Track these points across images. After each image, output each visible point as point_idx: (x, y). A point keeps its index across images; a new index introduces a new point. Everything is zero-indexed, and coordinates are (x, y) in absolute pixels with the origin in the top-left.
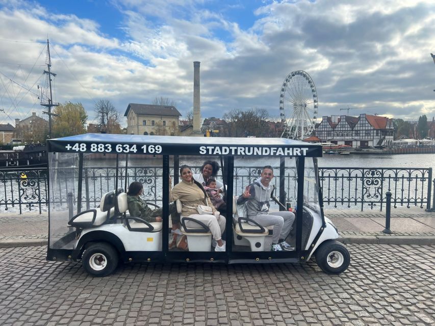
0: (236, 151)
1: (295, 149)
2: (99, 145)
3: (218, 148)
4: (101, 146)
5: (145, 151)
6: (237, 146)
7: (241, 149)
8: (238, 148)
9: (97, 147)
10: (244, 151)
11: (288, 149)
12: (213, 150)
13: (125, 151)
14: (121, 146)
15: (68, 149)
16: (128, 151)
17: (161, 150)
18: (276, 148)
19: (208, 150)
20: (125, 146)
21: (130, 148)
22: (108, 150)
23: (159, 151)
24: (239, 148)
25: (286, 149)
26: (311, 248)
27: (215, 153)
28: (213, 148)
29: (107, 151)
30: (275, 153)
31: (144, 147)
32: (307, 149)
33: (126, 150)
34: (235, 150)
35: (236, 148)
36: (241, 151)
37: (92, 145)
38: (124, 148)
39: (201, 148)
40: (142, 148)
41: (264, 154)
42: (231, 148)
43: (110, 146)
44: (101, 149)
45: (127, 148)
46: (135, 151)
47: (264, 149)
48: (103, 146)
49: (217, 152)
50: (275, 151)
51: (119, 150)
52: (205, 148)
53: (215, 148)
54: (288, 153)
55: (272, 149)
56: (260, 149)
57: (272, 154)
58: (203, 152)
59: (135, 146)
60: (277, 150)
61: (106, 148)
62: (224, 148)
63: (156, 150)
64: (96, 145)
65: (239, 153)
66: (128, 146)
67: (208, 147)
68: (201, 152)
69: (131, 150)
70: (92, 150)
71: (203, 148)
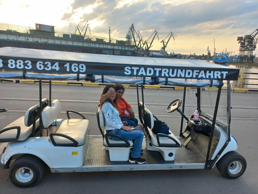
0: (160, 72)
1: (216, 72)
2: (18, 62)
3: (142, 69)
4: (20, 62)
5: (68, 70)
6: (162, 67)
7: (165, 71)
8: (163, 69)
9: (16, 64)
10: (168, 73)
11: (210, 72)
12: (138, 71)
13: (46, 69)
14: (42, 63)
16: (50, 69)
17: (84, 68)
18: (198, 71)
19: (132, 71)
20: (46, 63)
21: (52, 65)
22: (28, 66)
23: (82, 70)
24: (163, 70)
25: (208, 72)
26: (216, 158)
27: (139, 74)
28: (138, 68)
29: (26, 67)
30: (197, 76)
31: (67, 65)
32: (227, 72)
33: (48, 68)
35: (160, 69)
36: (165, 72)
37: (9, 61)
39: (126, 69)
40: (65, 66)
41: (187, 76)
42: (155, 69)
43: (30, 62)
44: (20, 66)
45: (49, 65)
46: (57, 69)
47: (188, 71)
48: (22, 62)
49: (142, 73)
50: (197, 74)
51: (40, 67)
52: (130, 68)
53: (140, 69)
54: (210, 76)
55: (195, 71)
56: (184, 71)
57: (194, 76)
58: (128, 72)
59: (57, 64)
60: (199, 73)
61: (25, 65)
62: (148, 69)
63: (79, 69)
64: (14, 61)
65: (163, 75)
67: (133, 68)
68: (126, 73)
69: (53, 68)
70: (9, 66)
71: (128, 69)
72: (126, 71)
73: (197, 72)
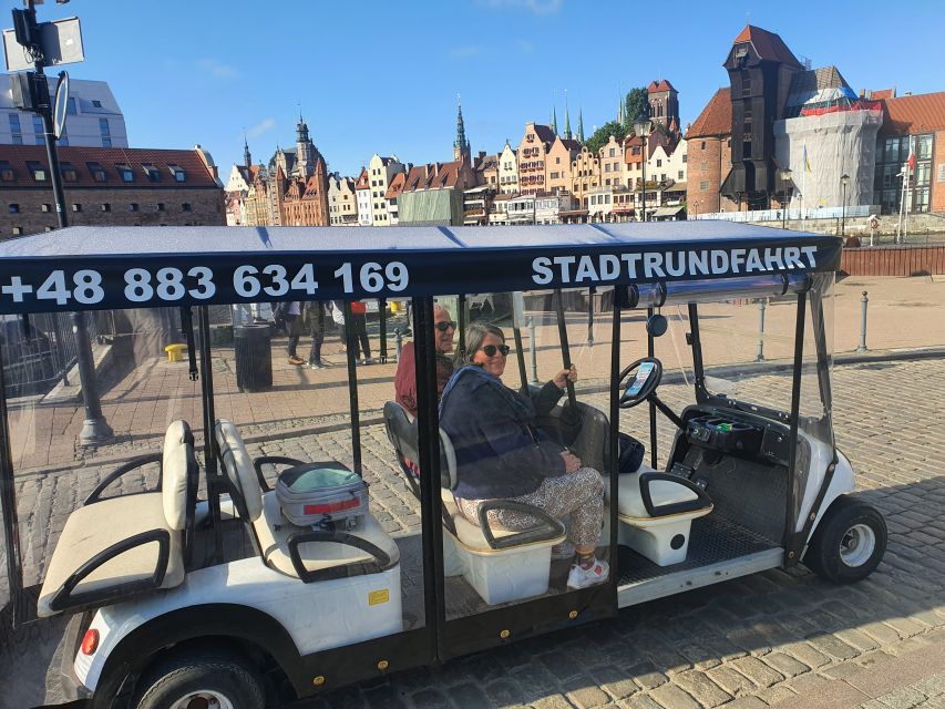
1: (788, 250)
2: (162, 274)
3: (586, 260)
4: (170, 277)
5: (348, 288)
6: (643, 248)
7: (653, 260)
8: (645, 255)
9: (154, 283)
10: (663, 266)
11: (773, 253)
12: (573, 269)
13: (270, 291)
14: (253, 270)
15: (18, 298)
16: (283, 290)
17: (404, 276)
18: (743, 252)
19: (556, 269)
20: (268, 270)
21: (289, 278)
22: (202, 289)
23: (398, 283)
24: (648, 256)
25: (768, 251)
26: (809, 523)
27: (579, 278)
28: (572, 259)
29: (195, 293)
30: (742, 267)
31: (345, 271)
32: (815, 249)
33: (277, 287)
34: (637, 262)
35: (638, 256)
36: (653, 265)
37: (129, 275)
38: (266, 280)
39: (536, 265)
40: (337, 274)
41: (716, 271)
42: (624, 257)
43: (208, 273)
44: (171, 290)
45: (280, 278)
46: (311, 287)
47: (715, 254)
48: (178, 274)
49: (587, 275)
50: (742, 261)
51: (248, 287)
52: (547, 261)
53: (578, 261)
54: (775, 265)
55: (735, 253)
56: (704, 254)
57: (736, 270)
58: (543, 276)
59: (308, 269)
60: (746, 257)
61: (190, 283)
62: (604, 259)
63: (387, 281)
64: (146, 275)
65: (649, 274)
66: (282, 271)
67: (557, 260)
68: (536, 279)
69: (296, 284)
70: (130, 294)
71: (542, 264)
72: (536, 273)
73: (739, 257)
